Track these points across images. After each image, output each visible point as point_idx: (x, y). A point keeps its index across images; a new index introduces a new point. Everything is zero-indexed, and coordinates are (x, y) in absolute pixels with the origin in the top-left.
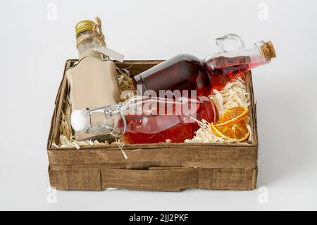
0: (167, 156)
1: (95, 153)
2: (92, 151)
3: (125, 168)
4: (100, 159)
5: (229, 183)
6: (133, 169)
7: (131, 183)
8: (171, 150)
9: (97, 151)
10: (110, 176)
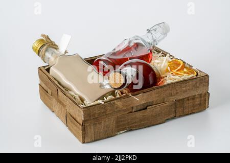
0: (158, 95)
1: (114, 103)
2: (112, 102)
3: (132, 112)
4: (117, 107)
5: (194, 107)
6: (137, 111)
7: (135, 122)
8: (160, 90)
9: (115, 101)
10: (122, 121)
